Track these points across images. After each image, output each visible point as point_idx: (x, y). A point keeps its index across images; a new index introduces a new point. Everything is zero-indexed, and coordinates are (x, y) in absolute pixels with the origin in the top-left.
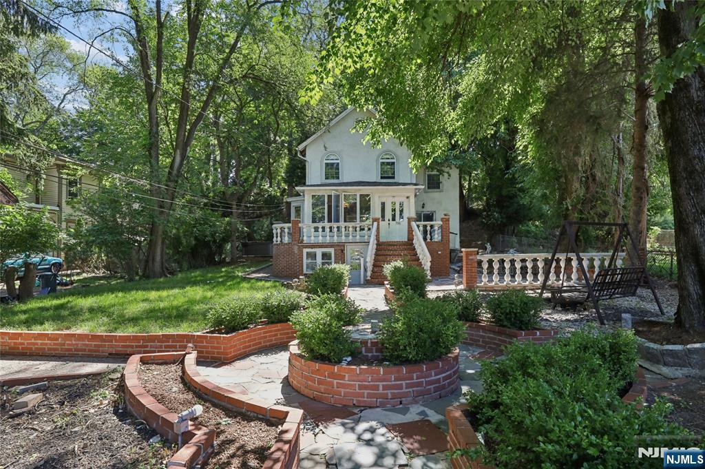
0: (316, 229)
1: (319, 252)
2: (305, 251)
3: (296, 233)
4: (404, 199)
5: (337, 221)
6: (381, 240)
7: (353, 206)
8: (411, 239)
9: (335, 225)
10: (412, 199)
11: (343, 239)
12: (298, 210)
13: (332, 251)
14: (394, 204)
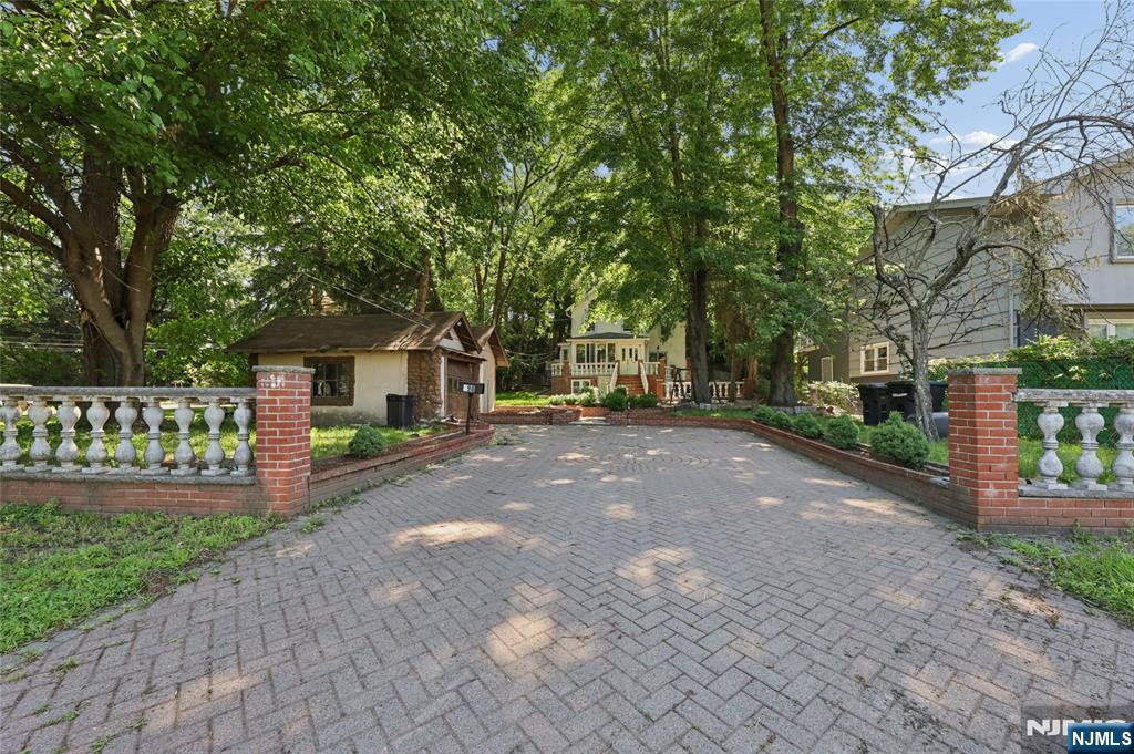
0: (579, 367)
1: (581, 381)
2: (572, 381)
3: (566, 369)
4: (637, 347)
5: (593, 361)
6: (621, 374)
7: (604, 351)
8: (640, 373)
9: (591, 364)
10: (643, 347)
11: (597, 373)
12: (566, 352)
13: (589, 381)
14: (631, 350)
